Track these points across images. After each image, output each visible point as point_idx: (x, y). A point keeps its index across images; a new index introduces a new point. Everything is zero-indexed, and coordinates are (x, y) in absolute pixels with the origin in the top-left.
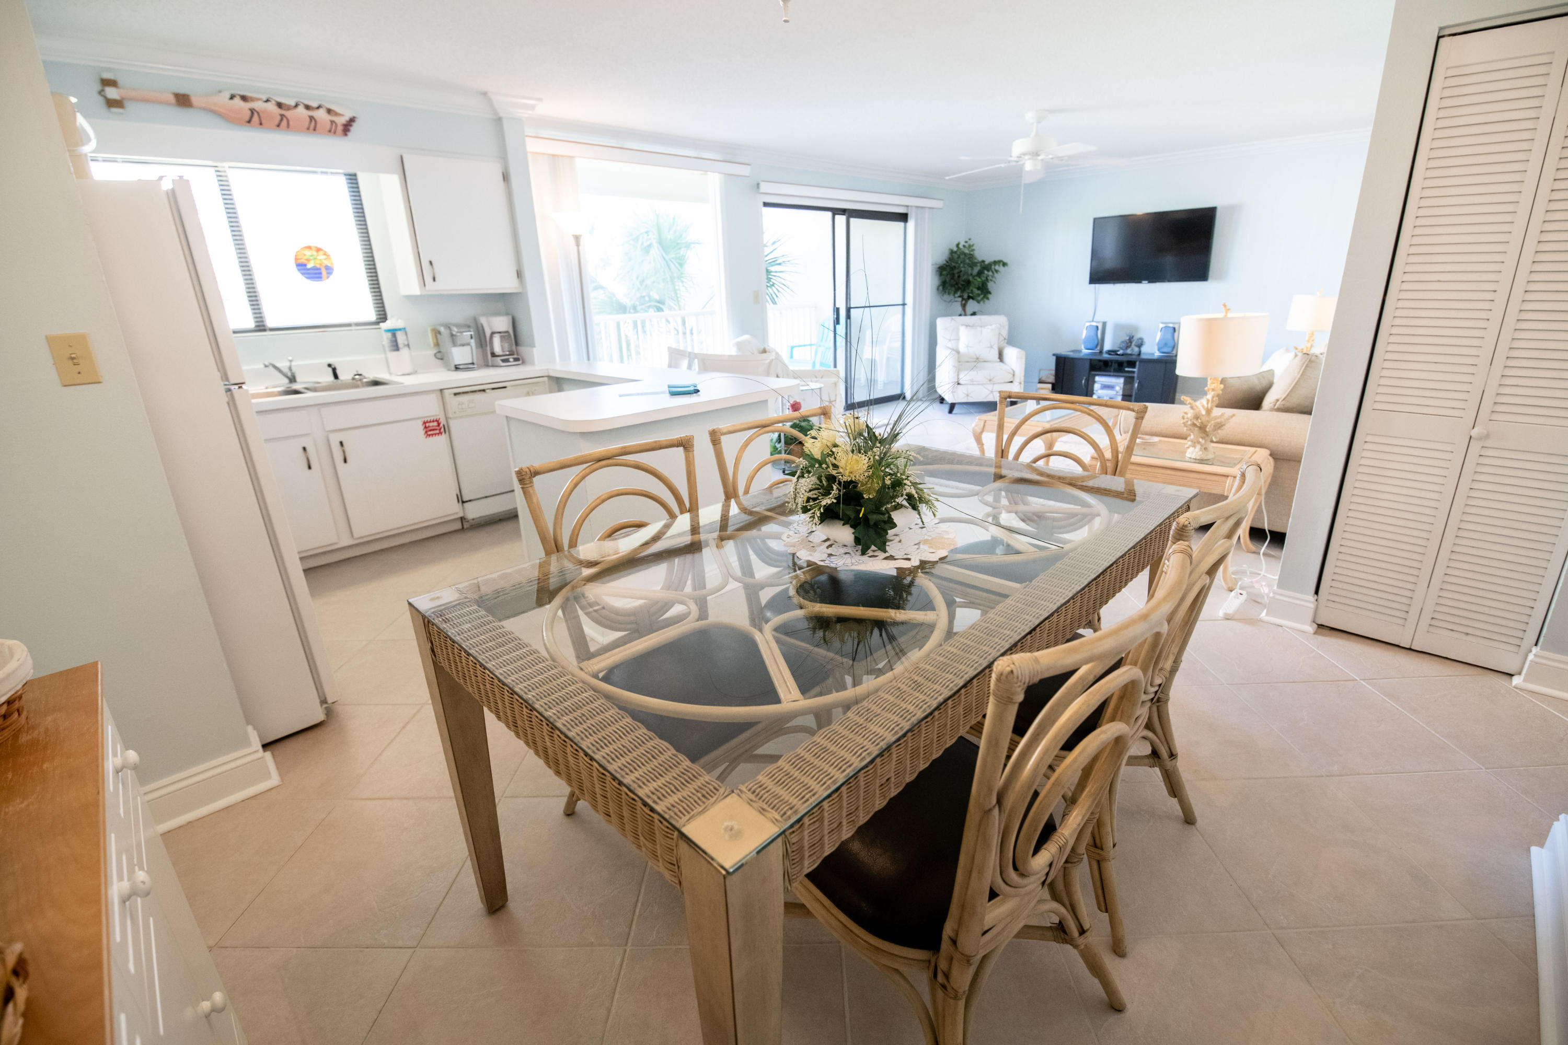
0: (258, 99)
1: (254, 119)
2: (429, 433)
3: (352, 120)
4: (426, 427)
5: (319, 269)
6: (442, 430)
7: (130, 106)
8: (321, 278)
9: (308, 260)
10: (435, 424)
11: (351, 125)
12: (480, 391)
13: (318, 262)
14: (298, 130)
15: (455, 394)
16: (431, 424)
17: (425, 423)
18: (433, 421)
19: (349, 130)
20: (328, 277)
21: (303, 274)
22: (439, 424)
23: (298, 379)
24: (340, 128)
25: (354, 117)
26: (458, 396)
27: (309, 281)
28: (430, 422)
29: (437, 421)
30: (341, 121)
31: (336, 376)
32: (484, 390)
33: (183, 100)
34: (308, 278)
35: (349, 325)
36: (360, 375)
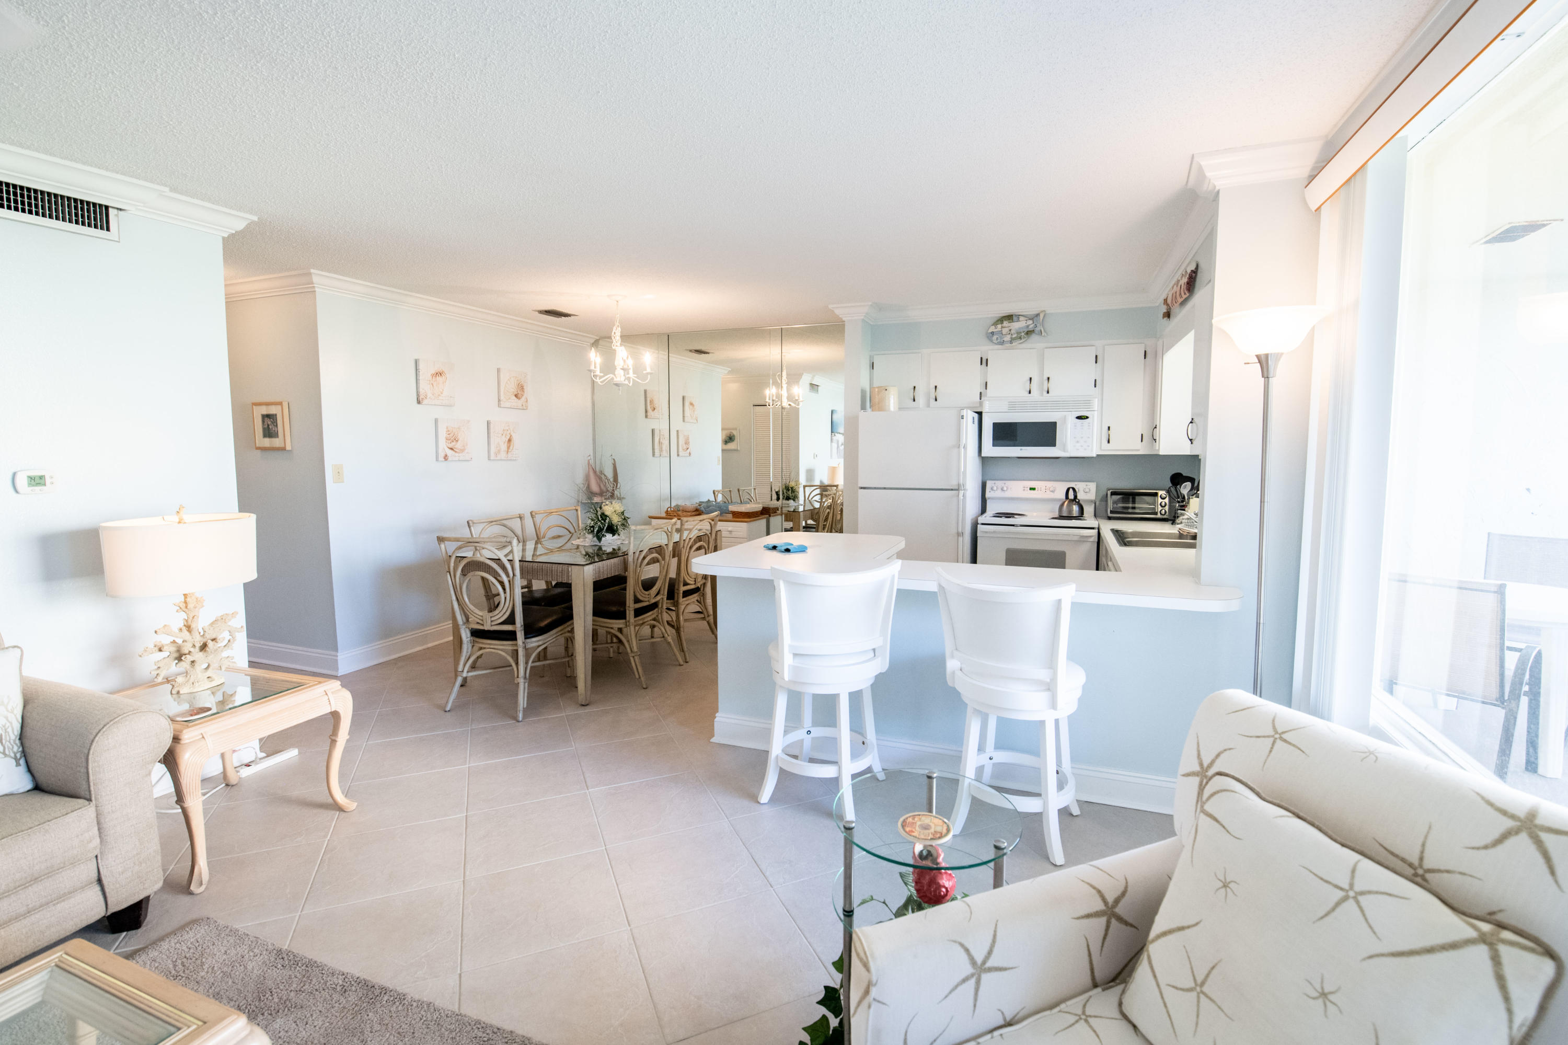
11: (1193, 280)
25: (1197, 268)
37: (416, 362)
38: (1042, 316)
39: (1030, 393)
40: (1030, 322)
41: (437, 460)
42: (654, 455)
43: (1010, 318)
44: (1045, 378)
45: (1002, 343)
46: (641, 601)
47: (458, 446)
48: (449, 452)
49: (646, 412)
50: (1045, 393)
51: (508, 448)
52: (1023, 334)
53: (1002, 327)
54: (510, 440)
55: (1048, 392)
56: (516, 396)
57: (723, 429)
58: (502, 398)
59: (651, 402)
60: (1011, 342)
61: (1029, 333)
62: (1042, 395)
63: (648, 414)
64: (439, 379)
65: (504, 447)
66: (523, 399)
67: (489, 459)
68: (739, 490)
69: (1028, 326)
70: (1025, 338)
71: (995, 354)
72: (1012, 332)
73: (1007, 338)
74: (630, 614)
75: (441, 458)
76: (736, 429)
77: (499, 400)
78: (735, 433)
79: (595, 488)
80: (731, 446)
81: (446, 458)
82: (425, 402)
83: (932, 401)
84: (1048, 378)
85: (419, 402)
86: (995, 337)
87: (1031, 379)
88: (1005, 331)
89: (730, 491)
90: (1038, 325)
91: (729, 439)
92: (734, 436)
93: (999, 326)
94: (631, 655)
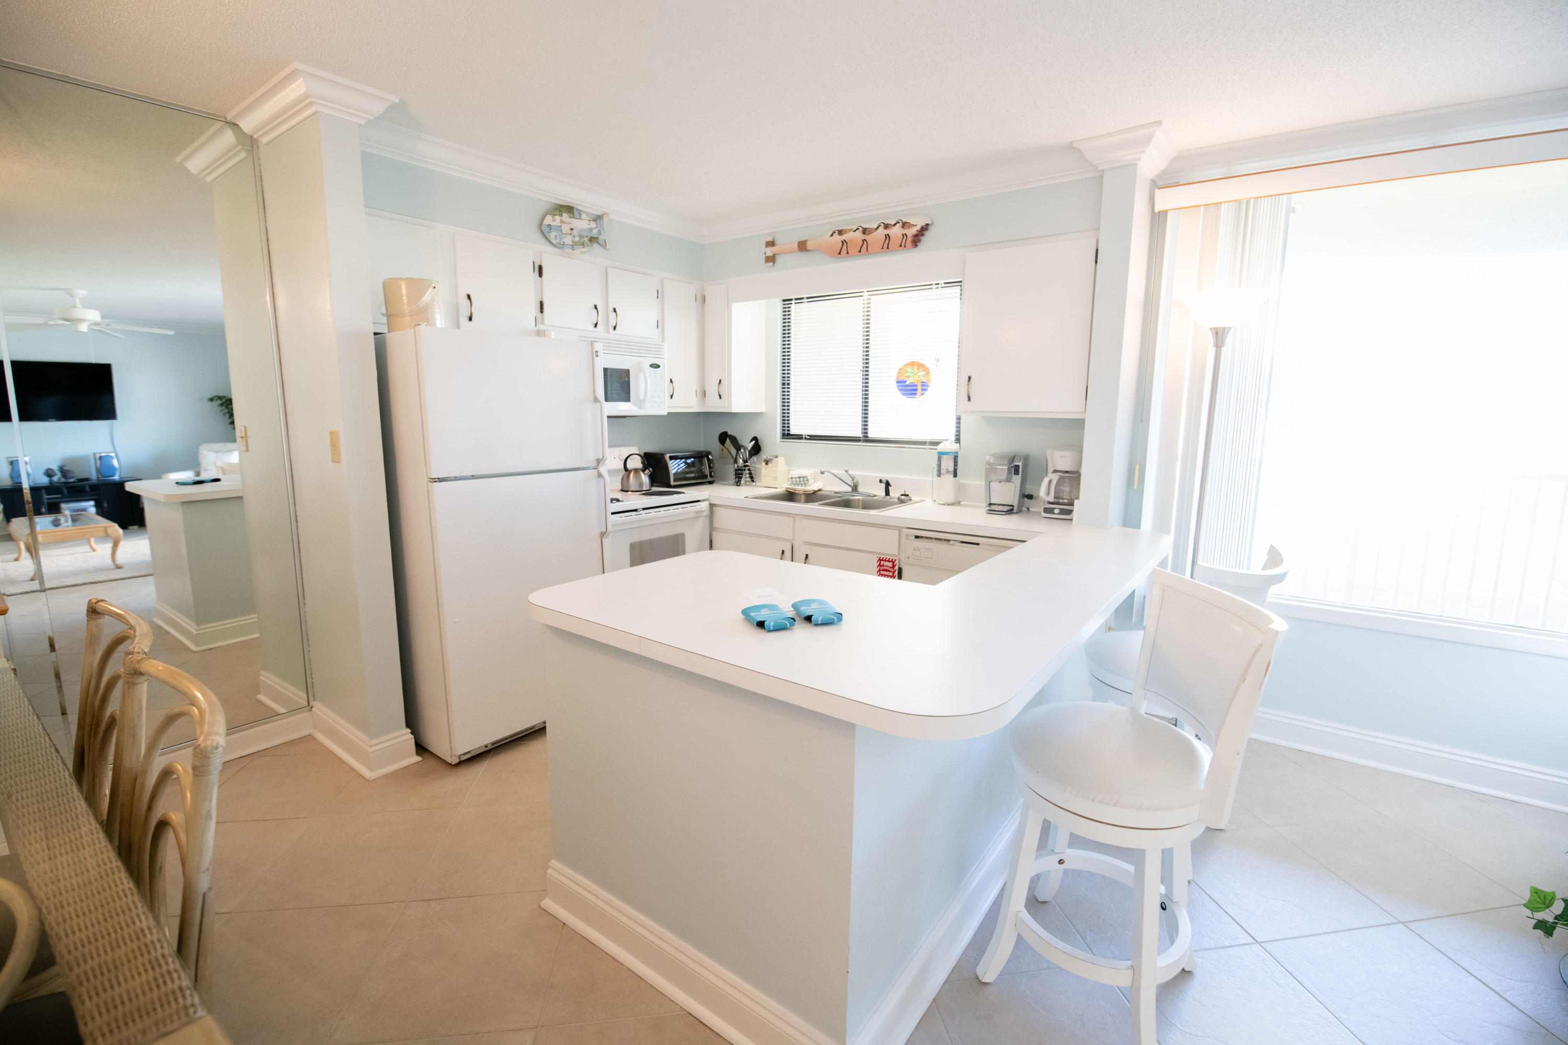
0: (850, 230)
1: (844, 250)
2: (882, 572)
3: (924, 229)
4: (880, 565)
5: (916, 386)
6: (896, 573)
7: (779, 259)
8: (915, 394)
9: (909, 377)
10: (890, 564)
11: (923, 235)
12: (946, 540)
13: (916, 378)
14: (875, 253)
15: (917, 537)
16: (886, 563)
17: (880, 560)
18: (889, 561)
19: (920, 241)
20: (922, 394)
21: (900, 390)
22: (894, 566)
23: (860, 489)
24: (910, 239)
25: (927, 225)
26: (919, 539)
27: (904, 398)
28: (885, 561)
29: (893, 562)
30: (912, 232)
31: (887, 493)
32: (949, 541)
33: (802, 246)
34: (903, 394)
35: (924, 443)
36: (907, 495)
38: (605, 218)
39: (596, 325)
40: (593, 225)
43: (570, 209)
44: (611, 309)
45: (561, 246)
50: (611, 329)
52: (586, 239)
53: (562, 222)
55: (615, 328)
60: (573, 246)
61: (593, 240)
62: (608, 332)
69: (591, 230)
70: (588, 246)
71: (551, 259)
72: (575, 232)
73: (568, 240)
83: (464, 320)
84: (615, 309)
86: (552, 235)
87: (596, 307)
88: (565, 228)
90: (602, 232)
93: (558, 218)
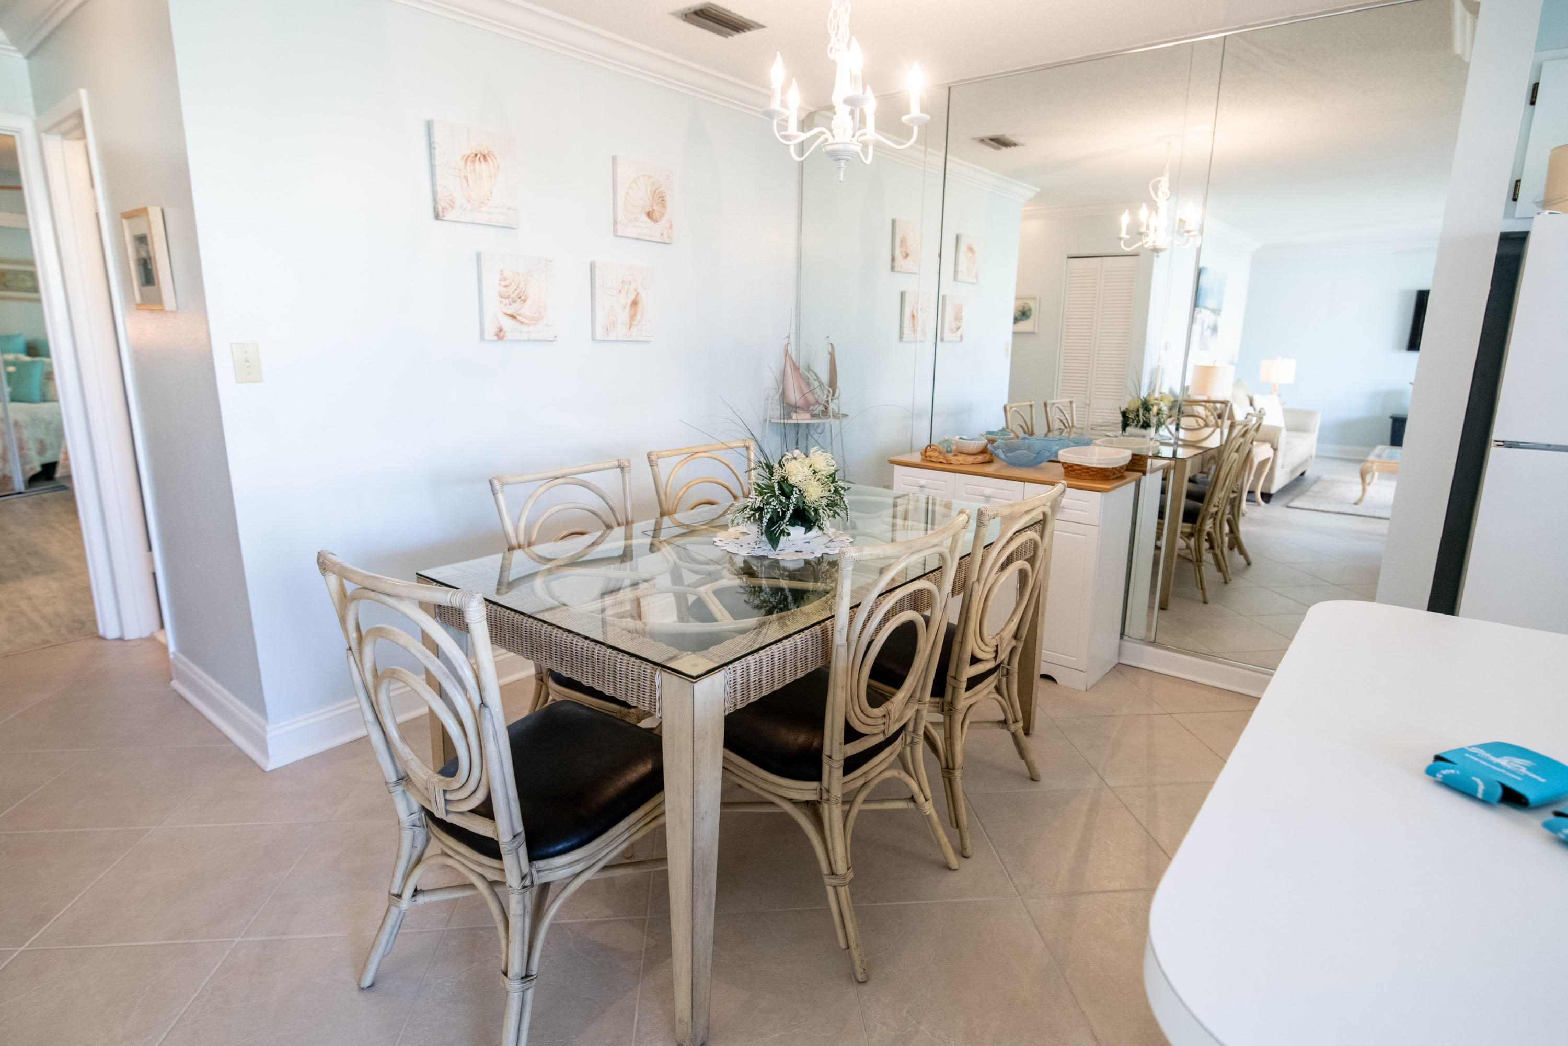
37: (429, 125)
41: (482, 338)
42: (901, 338)
46: (859, 735)
47: (526, 310)
48: (507, 324)
49: (893, 260)
51: (632, 318)
54: (635, 303)
56: (649, 214)
57: (1017, 298)
58: (620, 217)
59: (903, 242)
63: (897, 264)
64: (480, 167)
65: (623, 316)
66: (663, 222)
67: (594, 339)
68: (1045, 405)
74: (832, 770)
75: (490, 334)
76: (1034, 298)
77: (615, 222)
78: (1032, 304)
79: (793, 396)
80: (1024, 326)
81: (500, 334)
82: (450, 215)
85: (437, 217)
89: (1031, 406)
91: (1023, 314)
92: (1030, 310)
94: (828, 881)
